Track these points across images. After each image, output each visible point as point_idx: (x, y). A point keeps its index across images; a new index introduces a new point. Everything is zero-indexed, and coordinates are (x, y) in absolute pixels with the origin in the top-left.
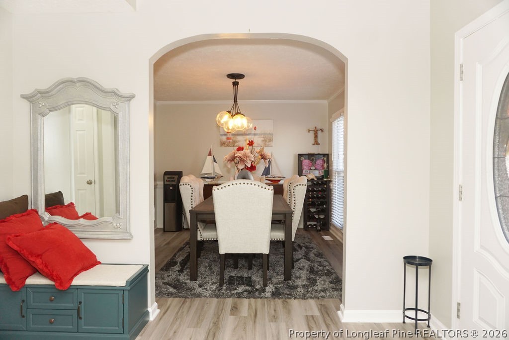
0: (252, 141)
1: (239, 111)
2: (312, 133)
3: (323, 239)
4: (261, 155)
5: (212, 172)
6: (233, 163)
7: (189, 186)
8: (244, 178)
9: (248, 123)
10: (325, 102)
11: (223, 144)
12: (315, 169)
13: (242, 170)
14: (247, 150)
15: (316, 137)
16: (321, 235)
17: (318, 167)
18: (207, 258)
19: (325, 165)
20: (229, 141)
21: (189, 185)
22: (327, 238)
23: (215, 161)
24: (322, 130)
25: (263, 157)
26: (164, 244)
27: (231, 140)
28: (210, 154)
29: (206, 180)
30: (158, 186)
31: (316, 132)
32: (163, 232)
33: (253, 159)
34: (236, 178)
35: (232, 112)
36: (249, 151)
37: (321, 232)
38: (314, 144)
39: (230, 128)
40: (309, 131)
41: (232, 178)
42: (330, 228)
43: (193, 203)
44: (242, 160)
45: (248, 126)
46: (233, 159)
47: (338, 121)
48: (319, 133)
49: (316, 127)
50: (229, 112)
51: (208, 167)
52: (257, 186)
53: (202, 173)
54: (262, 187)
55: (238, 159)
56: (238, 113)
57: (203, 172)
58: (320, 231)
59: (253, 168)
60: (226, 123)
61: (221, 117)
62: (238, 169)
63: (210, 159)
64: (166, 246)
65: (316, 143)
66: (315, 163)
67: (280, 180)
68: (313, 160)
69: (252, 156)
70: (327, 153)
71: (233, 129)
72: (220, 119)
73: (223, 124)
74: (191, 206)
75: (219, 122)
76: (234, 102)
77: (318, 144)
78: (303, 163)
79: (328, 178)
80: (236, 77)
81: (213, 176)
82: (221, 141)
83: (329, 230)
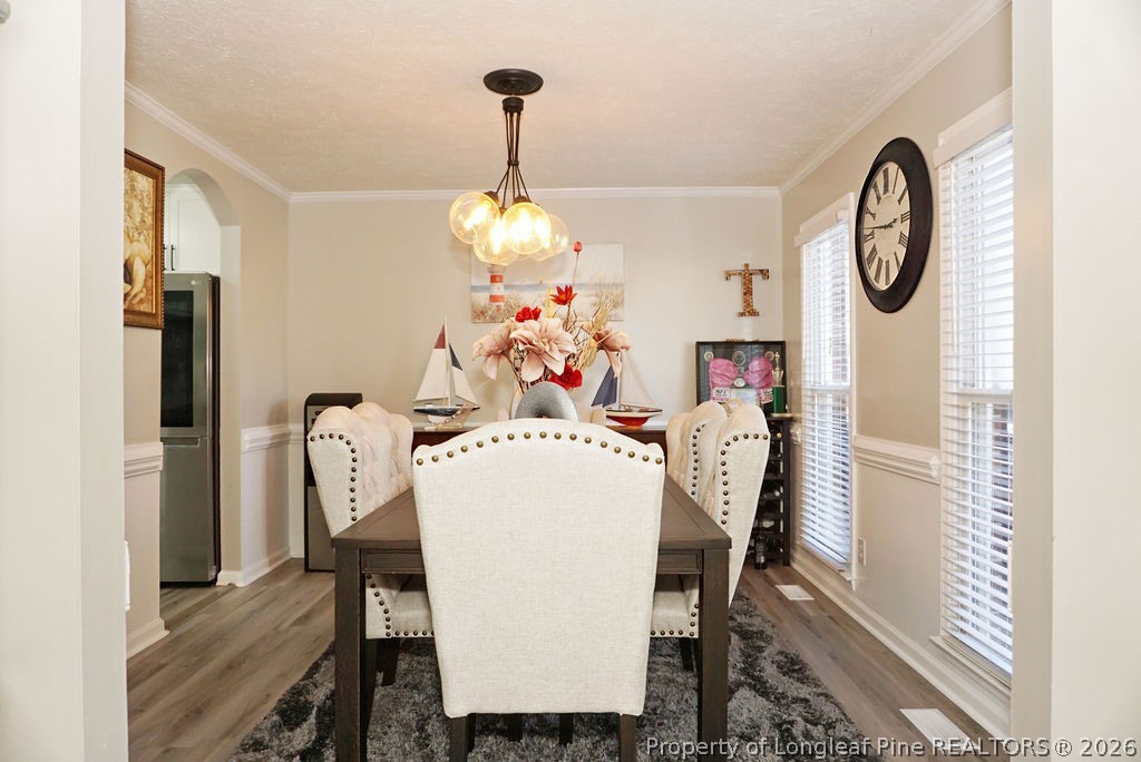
0: (569, 290)
1: (523, 194)
2: (737, 282)
3: (781, 597)
4: (598, 337)
5: (448, 394)
6: (504, 360)
7: (342, 443)
8: (542, 413)
9: (554, 234)
10: (773, 193)
11: (479, 314)
12: (747, 386)
13: (533, 383)
14: (552, 318)
15: (748, 292)
16: (772, 584)
17: (755, 379)
18: (416, 687)
19: (777, 374)
20: (498, 308)
21: (341, 438)
22: (792, 592)
23: (455, 362)
24: (764, 273)
25: (604, 344)
26: (290, 621)
27: (502, 304)
28: (441, 343)
29: (431, 417)
30: (292, 437)
31: (747, 276)
32: (302, 571)
33: (572, 349)
34: (514, 414)
35: (501, 194)
36: (557, 322)
37: (769, 571)
38: (742, 314)
39: (497, 250)
40: (728, 276)
41: (503, 413)
42: (793, 558)
43: (357, 504)
44: (534, 352)
45: (555, 246)
46: (504, 349)
47: (819, 243)
48: (757, 279)
49: (747, 265)
50: (493, 195)
51: (437, 383)
52: (595, 445)
53: (417, 399)
54: (618, 451)
55: (521, 347)
56: (519, 199)
57: (420, 397)
58: (764, 566)
59: (570, 379)
60: (483, 230)
61: (465, 211)
62: (521, 383)
63: (441, 356)
64: (296, 629)
65: (749, 311)
66: (747, 369)
67: (645, 419)
68: (739, 360)
69: (570, 337)
70: (781, 340)
71: (507, 252)
72: (460, 217)
73: (470, 235)
74: (349, 514)
75: (460, 227)
76: (509, 164)
77: (754, 313)
78: (711, 370)
79: (786, 411)
80: (513, 86)
81: (450, 406)
82: (473, 307)
83: (788, 564)
